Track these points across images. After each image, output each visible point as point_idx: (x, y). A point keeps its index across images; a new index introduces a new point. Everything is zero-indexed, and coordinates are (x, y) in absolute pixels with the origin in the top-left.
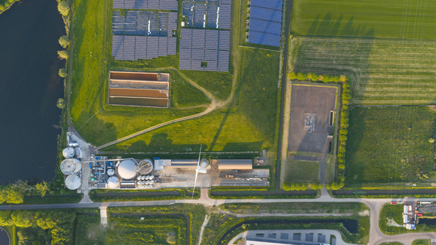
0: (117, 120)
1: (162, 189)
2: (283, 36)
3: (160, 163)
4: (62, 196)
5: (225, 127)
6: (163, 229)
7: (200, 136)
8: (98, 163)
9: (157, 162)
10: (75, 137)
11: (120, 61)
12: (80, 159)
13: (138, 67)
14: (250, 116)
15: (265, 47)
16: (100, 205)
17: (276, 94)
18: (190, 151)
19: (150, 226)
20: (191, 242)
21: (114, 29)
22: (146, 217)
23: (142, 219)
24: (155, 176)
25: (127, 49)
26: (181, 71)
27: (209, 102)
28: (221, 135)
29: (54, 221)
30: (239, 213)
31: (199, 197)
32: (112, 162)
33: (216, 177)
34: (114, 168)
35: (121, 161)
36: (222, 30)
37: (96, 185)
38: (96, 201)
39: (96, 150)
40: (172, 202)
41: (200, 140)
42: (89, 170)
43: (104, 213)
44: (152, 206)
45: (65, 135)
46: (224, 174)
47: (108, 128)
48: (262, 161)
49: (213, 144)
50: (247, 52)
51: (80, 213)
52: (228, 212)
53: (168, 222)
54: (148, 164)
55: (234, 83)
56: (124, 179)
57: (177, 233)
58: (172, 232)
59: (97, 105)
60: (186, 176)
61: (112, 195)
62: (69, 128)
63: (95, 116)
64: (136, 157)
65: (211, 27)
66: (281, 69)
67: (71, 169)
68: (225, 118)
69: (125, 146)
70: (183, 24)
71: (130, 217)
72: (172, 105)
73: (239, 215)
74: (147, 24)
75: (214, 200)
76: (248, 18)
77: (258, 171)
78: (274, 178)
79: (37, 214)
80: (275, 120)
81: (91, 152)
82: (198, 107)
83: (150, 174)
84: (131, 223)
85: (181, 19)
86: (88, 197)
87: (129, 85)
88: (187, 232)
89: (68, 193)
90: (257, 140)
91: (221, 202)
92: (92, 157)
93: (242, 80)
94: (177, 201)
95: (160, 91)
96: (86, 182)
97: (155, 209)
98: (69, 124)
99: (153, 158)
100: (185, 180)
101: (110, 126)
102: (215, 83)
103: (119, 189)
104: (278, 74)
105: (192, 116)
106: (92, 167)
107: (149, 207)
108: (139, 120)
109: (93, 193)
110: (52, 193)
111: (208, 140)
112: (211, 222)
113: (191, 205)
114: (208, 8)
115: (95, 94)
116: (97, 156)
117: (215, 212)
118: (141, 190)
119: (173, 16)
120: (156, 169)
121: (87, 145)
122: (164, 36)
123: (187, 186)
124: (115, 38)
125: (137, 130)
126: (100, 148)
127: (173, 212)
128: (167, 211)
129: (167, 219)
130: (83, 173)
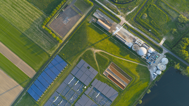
0: (134, 71)
1: (135, 36)
2: (53, 58)
3: (130, 45)
4: (172, 59)
5: (97, 41)
6: (145, 22)
7: (108, 44)
8: (151, 61)
9: (130, 46)
10: (153, 76)
11: (117, 91)
12: (157, 67)
13: (112, 84)
14: (86, 38)
15: (62, 58)
16: (161, 46)
17: (71, 39)
18: (116, 42)
19: (149, 26)
20: (139, 10)
21: (111, 104)
22: (148, 30)
23: (150, 30)
24: (135, 42)
25: (111, 93)
26: (98, 71)
27: (96, 53)
28: (101, 39)
29: (182, 51)
30: (115, 8)
31: (125, 23)
32: (146, 58)
33: (114, 26)
34: (147, 55)
35: (143, 56)
36: (73, 75)
37: (158, 54)
38: (162, 48)
39: (148, 66)
40: (135, 29)
41: (109, 43)
42: (156, 61)
43: (162, 42)
44: (143, 32)
45: (155, 79)
46: (110, 25)
47: (138, 71)
48: (93, 19)
49: (106, 38)
50: (70, 61)
51: (170, 49)
52: (118, 10)
53: (142, 22)
54: (134, 47)
55: (83, 54)
56: (146, 49)
57: (142, 16)
58: (143, 18)
59: (136, 81)
60: (124, 34)
61: (154, 46)
62: (152, 81)
63: (140, 78)
64: (136, 54)
65: (76, 79)
66: (63, 47)
67: (162, 66)
68: (95, 43)
69: (137, 60)
70: (85, 87)
71: (154, 34)
72: (110, 62)
73: (115, 7)
74: (98, 97)
75: (120, 18)
76: (61, 72)
77: (97, 17)
78: (93, 11)
79: (186, 59)
80: (78, 30)
81: (151, 67)
82: (101, 55)
83: (136, 43)
84: (155, 32)
85: (85, 90)
86: (163, 52)
87: (120, 80)
88: (138, 14)
89: (169, 58)
90: (89, 28)
91: (118, 16)
92: (152, 65)
93: (79, 52)
94: (133, 27)
95: (111, 70)
96: (160, 58)
97: (143, 30)
98: (151, 82)
99: (131, 49)
100: (125, 33)
101: (137, 71)
102: (90, 58)
103: (150, 47)
104: (65, 46)
105: (106, 53)
106: (154, 61)
107: (145, 33)
108: (126, 65)
109: (161, 52)
110: (175, 63)
111: (107, 41)
112: (127, 11)
114: (72, 87)
115: (134, 86)
116: (149, 64)
117: (123, 14)
118: (143, 41)
119: (86, 93)
120: (132, 44)
121: (150, 70)
122: (95, 88)
123: (126, 30)
124: (113, 100)
125: (129, 62)
126: (147, 66)
127: (138, 25)
128: (139, 27)
129: (142, 24)
130: (159, 61)
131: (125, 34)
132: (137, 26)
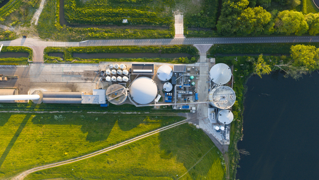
0: (156, 163)
1: (97, 62)
3: (98, 99)
4: (236, 54)
6: (97, 6)
7: (39, 137)
8: (186, 101)
9: (102, 101)
10: (219, 137)
12: (211, 106)
16: (185, 41)
18: (57, 114)
19: (115, 11)
22: (120, 24)
23: (125, 21)
24: (104, 80)
28: (10, 138)
29: (244, 18)
31: (45, 50)
32: (166, 102)
33: (22, 77)
34: (161, 91)
35: (153, 102)
37: (189, 69)
38: (189, 47)
39: (188, 118)
40: (84, 44)
41: (41, 132)
42: (198, 91)
43: (179, 29)
44: (110, 38)
45: (232, 140)
47: (170, 152)
49: (23, 124)
51: (211, 31)
52: (5, 28)
53: (90, 15)
54: (111, 98)
56: (149, 77)
58: (84, 1)
60: (64, 80)
62: (226, 149)
63: (188, 168)
64: (132, 108)
67: (220, 94)
69: (147, 123)
71: (143, 24)
75: (24, 45)
79: (271, 29)
81: (196, 116)
83: (110, 83)
84: (140, 15)
86: (200, 53)
89: (228, 58)
91: (16, 43)
92: (194, 108)
94: (76, 45)
96: (203, 74)
97: (108, 34)
98: (227, 155)
99: (108, 106)
100: (65, 74)
103: (155, 64)
105: (46, 167)
106: (194, 94)
107: (116, 38)
108: (124, 162)
109: (193, 58)
110: (250, 59)
112: (30, 15)
113: (57, 39)
116: (186, 110)
117: (24, 29)
120: (104, 91)
121: (201, 126)
123: (63, 66)
126: (183, 122)
127: (81, 29)
128: (91, 31)
129: (90, 19)
130: (207, 86)
131: (69, 77)
132: (84, 32)
